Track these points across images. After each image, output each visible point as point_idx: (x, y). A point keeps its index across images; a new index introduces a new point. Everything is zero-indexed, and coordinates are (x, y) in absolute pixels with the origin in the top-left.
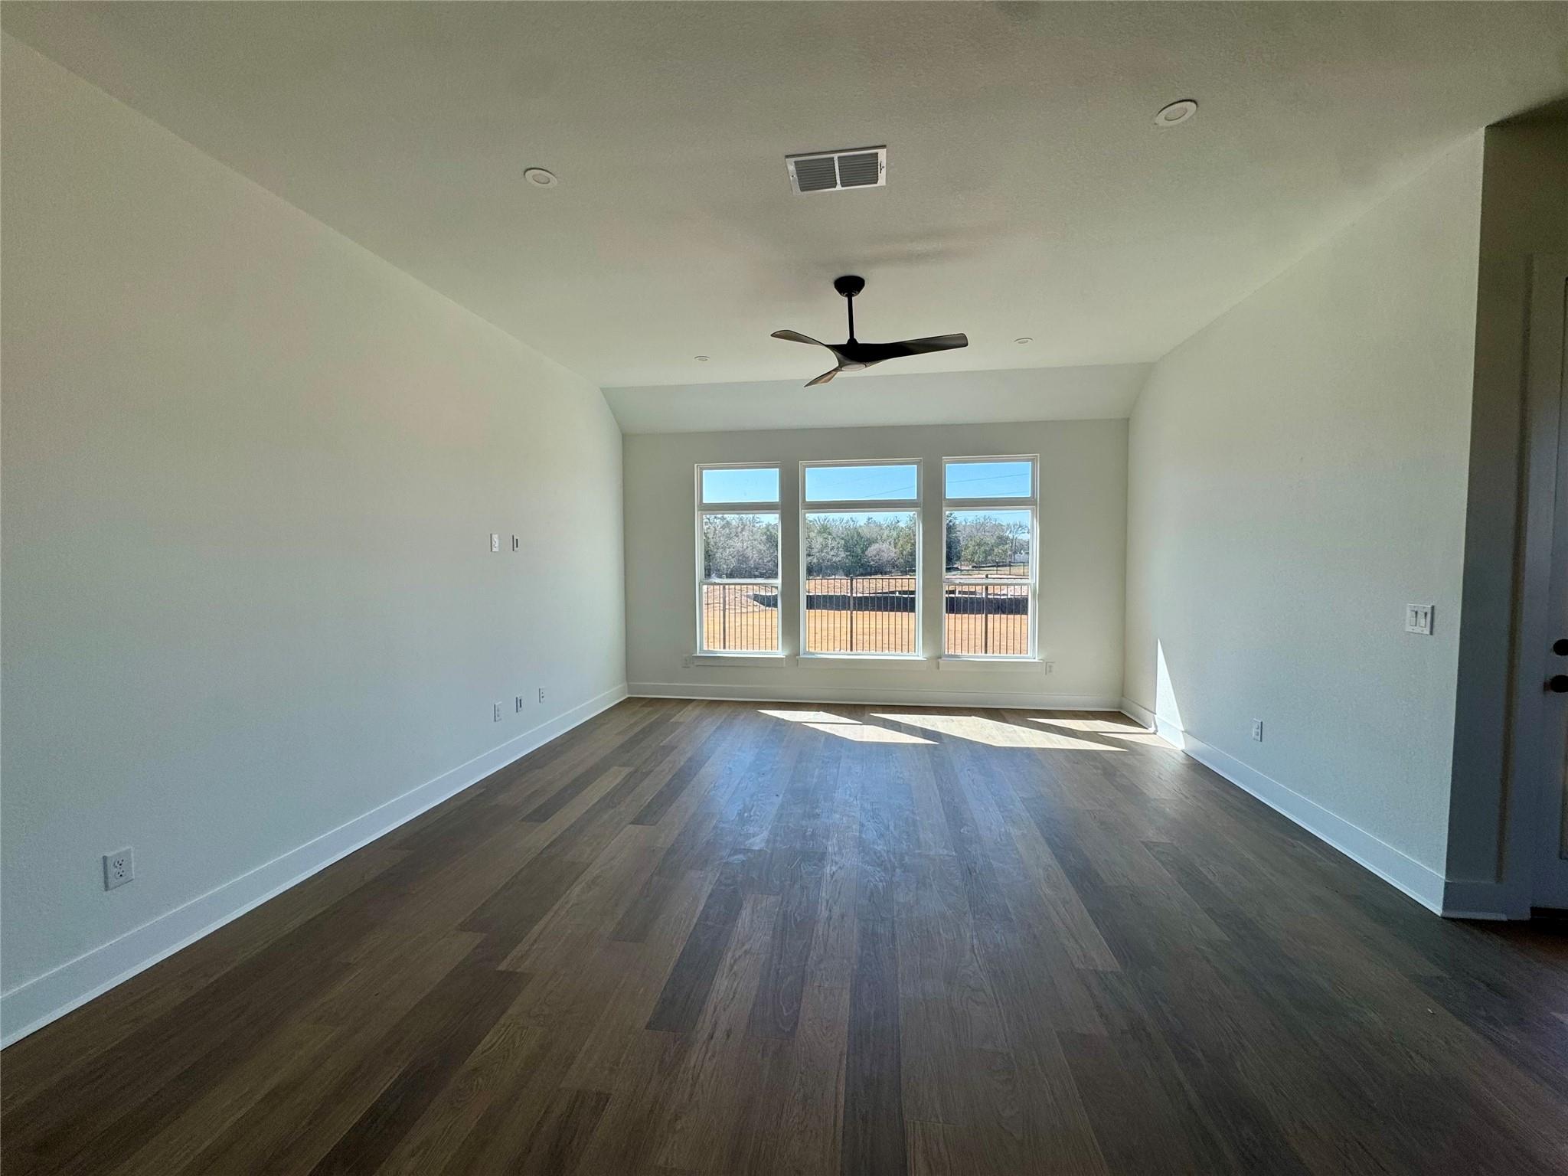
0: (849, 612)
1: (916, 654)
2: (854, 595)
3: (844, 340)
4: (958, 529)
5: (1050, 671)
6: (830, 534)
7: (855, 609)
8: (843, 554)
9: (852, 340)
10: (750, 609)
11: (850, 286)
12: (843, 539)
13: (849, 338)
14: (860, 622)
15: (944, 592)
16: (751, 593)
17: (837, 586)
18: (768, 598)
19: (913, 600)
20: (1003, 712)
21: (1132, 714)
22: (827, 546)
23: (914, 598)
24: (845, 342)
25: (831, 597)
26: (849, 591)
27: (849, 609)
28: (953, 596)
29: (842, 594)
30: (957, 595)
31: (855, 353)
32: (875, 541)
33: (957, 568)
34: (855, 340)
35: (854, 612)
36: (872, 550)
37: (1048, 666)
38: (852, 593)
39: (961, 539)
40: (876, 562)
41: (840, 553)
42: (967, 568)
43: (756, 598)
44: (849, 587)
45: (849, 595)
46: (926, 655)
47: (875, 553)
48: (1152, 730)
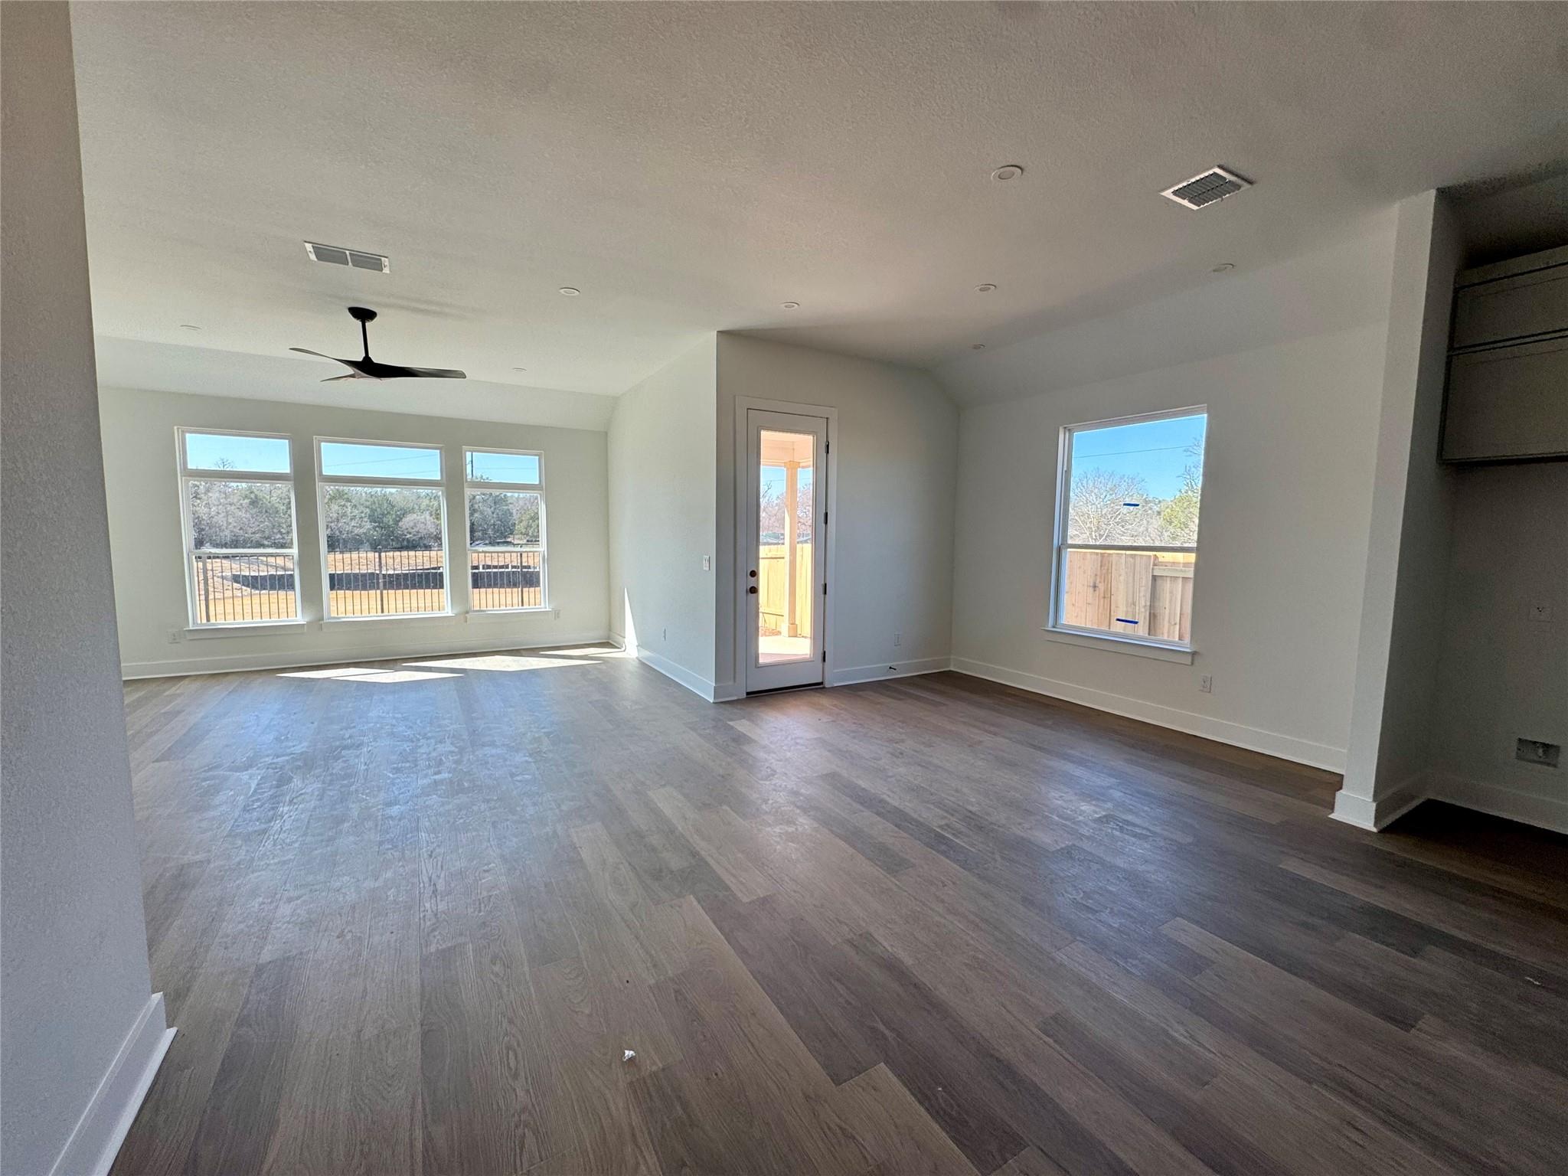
0: (378, 592)
1: (446, 611)
2: (384, 572)
3: (359, 357)
4: (509, 502)
5: (558, 617)
6: (348, 500)
7: (385, 588)
8: (368, 525)
9: (367, 358)
10: (228, 594)
11: (364, 315)
12: (367, 507)
13: (364, 355)
14: (392, 602)
15: (470, 568)
16: (228, 574)
17: (362, 561)
18: (255, 578)
19: (441, 574)
20: (522, 651)
21: (615, 642)
22: (344, 515)
23: (442, 573)
24: (360, 359)
25: (356, 575)
26: (377, 568)
27: (378, 589)
28: (477, 571)
29: (369, 571)
30: (481, 570)
31: (368, 367)
32: (412, 511)
33: (511, 542)
34: (370, 358)
35: (385, 592)
36: (407, 522)
37: (557, 614)
38: (381, 570)
39: (514, 511)
40: (414, 535)
41: (364, 523)
42: (521, 542)
43: (236, 579)
44: (377, 564)
45: (378, 572)
46: (455, 612)
47: (412, 524)
48: (623, 649)
